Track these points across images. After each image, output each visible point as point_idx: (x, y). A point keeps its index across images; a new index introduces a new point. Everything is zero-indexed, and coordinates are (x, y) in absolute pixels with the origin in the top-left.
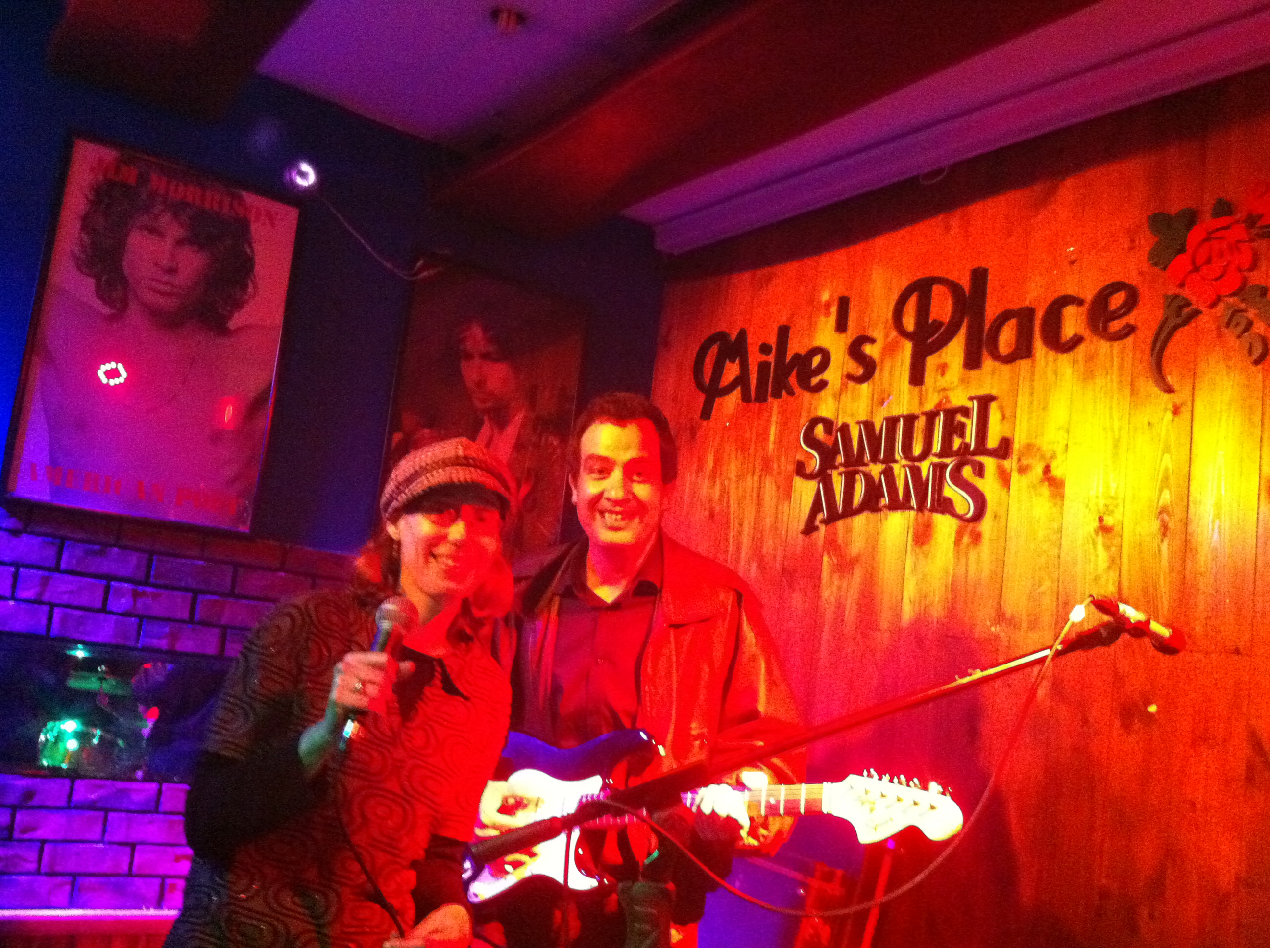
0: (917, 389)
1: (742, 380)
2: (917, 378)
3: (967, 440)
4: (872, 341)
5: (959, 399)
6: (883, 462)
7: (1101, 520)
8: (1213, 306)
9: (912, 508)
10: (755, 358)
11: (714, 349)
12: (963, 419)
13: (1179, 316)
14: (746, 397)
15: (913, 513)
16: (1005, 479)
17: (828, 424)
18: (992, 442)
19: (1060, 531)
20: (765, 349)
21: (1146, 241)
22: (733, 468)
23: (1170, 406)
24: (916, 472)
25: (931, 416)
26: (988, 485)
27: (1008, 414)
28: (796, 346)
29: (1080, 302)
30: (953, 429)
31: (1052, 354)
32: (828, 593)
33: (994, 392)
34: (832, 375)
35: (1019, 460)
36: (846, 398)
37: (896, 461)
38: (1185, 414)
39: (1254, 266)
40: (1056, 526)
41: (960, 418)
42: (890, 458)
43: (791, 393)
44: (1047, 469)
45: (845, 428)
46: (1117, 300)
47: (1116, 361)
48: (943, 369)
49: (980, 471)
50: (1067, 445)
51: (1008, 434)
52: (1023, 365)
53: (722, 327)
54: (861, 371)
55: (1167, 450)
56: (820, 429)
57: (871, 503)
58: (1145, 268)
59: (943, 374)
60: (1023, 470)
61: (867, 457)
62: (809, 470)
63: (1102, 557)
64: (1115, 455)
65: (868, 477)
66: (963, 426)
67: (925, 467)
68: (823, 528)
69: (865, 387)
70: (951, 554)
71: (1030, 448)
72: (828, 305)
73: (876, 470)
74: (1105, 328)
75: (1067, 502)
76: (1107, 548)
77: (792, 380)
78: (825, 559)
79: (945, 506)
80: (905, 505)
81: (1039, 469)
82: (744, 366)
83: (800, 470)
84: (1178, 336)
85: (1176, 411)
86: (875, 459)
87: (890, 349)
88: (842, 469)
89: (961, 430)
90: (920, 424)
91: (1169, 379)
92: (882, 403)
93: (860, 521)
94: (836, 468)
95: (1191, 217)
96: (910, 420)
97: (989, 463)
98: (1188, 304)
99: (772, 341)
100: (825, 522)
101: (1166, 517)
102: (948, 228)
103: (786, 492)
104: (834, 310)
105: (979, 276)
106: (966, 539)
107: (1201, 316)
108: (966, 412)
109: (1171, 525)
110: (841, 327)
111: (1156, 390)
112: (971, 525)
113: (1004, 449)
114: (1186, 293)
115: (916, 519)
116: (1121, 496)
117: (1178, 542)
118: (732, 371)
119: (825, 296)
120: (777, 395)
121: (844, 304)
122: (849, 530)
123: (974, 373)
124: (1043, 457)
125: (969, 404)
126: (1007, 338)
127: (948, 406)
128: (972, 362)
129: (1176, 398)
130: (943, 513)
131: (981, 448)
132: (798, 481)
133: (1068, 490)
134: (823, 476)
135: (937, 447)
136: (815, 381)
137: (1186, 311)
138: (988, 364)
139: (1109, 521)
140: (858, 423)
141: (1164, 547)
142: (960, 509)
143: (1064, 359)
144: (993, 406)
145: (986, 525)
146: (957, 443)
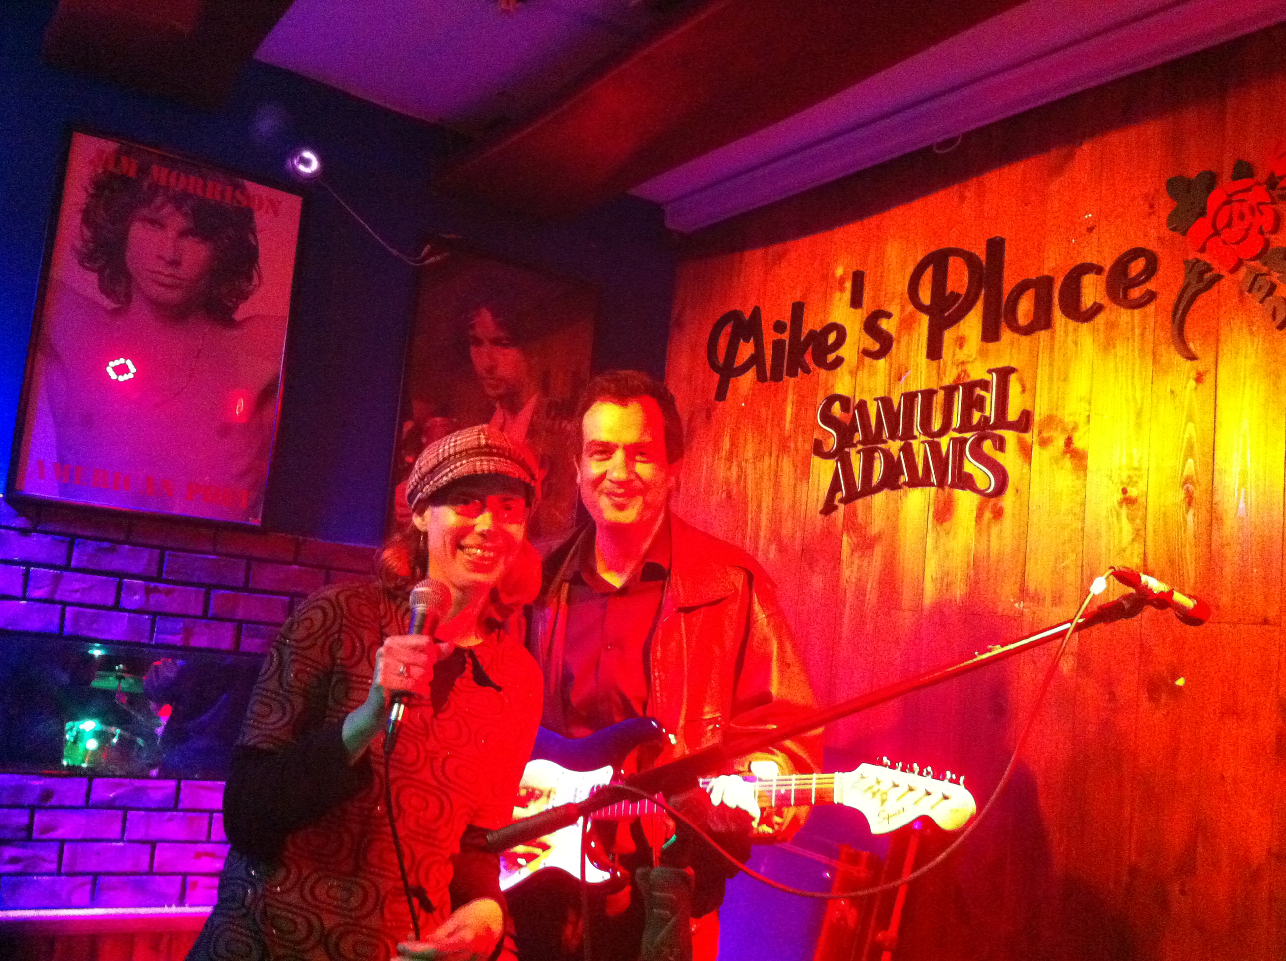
0: (935, 363)
1: (756, 359)
2: (934, 352)
3: (987, 414)
4: (888, 315)
5: (978, 372)
6: (901, 439)
7: (1124, 491)
8: (1234, 270)
9: (932, 485)
10: (769, 336)
11: (728, 328)
12: (983, 393)
13: (1200, 279)
14: (761, 377)
15: (933, 490)
16: (1026, 452)
17: (845, 402)
18: (1013, 415)
19: (1083, 504)
20: (779, 327)
21: (1165, 205)
22: (749, 450)
23: (1193, 374)
24: (935, 448)
25: (950, 391)
26: (1009, 459)
27: (1028, 386)
28: (811, 323)
29: (1099, 270)
30: (973, 403)
31: (1072, 324)
32: (849, 573)
33: (1013, 365)
34: (849, 352)
35: (1040, 432)
36: (863, 375)
37: (915, 438)
38: (1209, 379)
39: (1275, 230)
40: (1078, 499)
41: (979, 391)
42: (909, 435)
43: (807, 371)
44: (1069, 441)
45: (862, 405)
46: (1137, 266)
47: (1137, 331)
48: (961, 342)
49: (1000, 444)
50: (1088, 416)
51: (1028, 407)
52: (1043, 334)
53: (736, 306)
54: (877, 347)
55: (1190, 419)
56: (837, 407)
57: (890, 482)
58: (1166, 232)
59: (961, 347)
60: (1044, 443)
61: (885, 434)
62: (826, 449)
63: (1127, 529)
64: (1139, 425)
65: (887, 455)
66: (982, 399)
67: (944, 442)
68: (842, 507)
69: (882, 362)
70: (972, 530)
71: (1051, 421)
72: (842, 281)
73: (894, 446)
74: (1125, 296)
75: (1089, 474)
76: (1131, 519)
77: (808, 358)
78: (845, 538)
79: (966, 482)
80: (924, 482)
81: (1060, 442)
82: (759, 346)
83: (818, 449)
84: (1199, 302)
85: (1199, 379)
86: (893, 436)
87: (907, 324)
88: (860, 447)
89: (980, 403)
90: (939, 399)
91: (1191, 346)
92: (900, 379)
93: (879, 499)
94: (855, 446)
95: (1211, 180)
96: (929, 394)
97: (1009, 436)
98: (1209, 269)
99: (787, 318)
100: (844, 501)
101: (1191, 487)
102: (962, 198)
103: (804, 472)
104: (848, 285)
105: (996, 247)
106: (988, 515)
107: (1223, 281)
108: (985, 385)
109: (1196, 495)
110: (856, 302)
111: (1178, 359)
112: (993, 500)
113: (1025, 422)
114: (1205, 257)
115: (937, 497)
116: (1145, 466)
117: (1204, 514)
118: (746, 350)
119: (839, 272)
120: (793, 373)
121: (858, 279)
122: (869, 507)
123: (992, 346)
124: (1064, 430)
125: (987, 377)
126: (1025, 308)
127: (968, 380)
128: (990, 334)
129: (1199, 365)
130: (963, 489)
131: (1001, 420)
132: (816, 460)
133: (1091, 462)
134: (841, 455)
135: (956, 422)
136: (831, 357)
137: (1207, 276)
138: (1007, 335)
139: (1133, 492)
140: (876, 399)
141: (1190, 517)
142: (981, 484)
143: (1085, 326)
144: (1013, 378)
145: (1008, 500)
146: (977, 416)
